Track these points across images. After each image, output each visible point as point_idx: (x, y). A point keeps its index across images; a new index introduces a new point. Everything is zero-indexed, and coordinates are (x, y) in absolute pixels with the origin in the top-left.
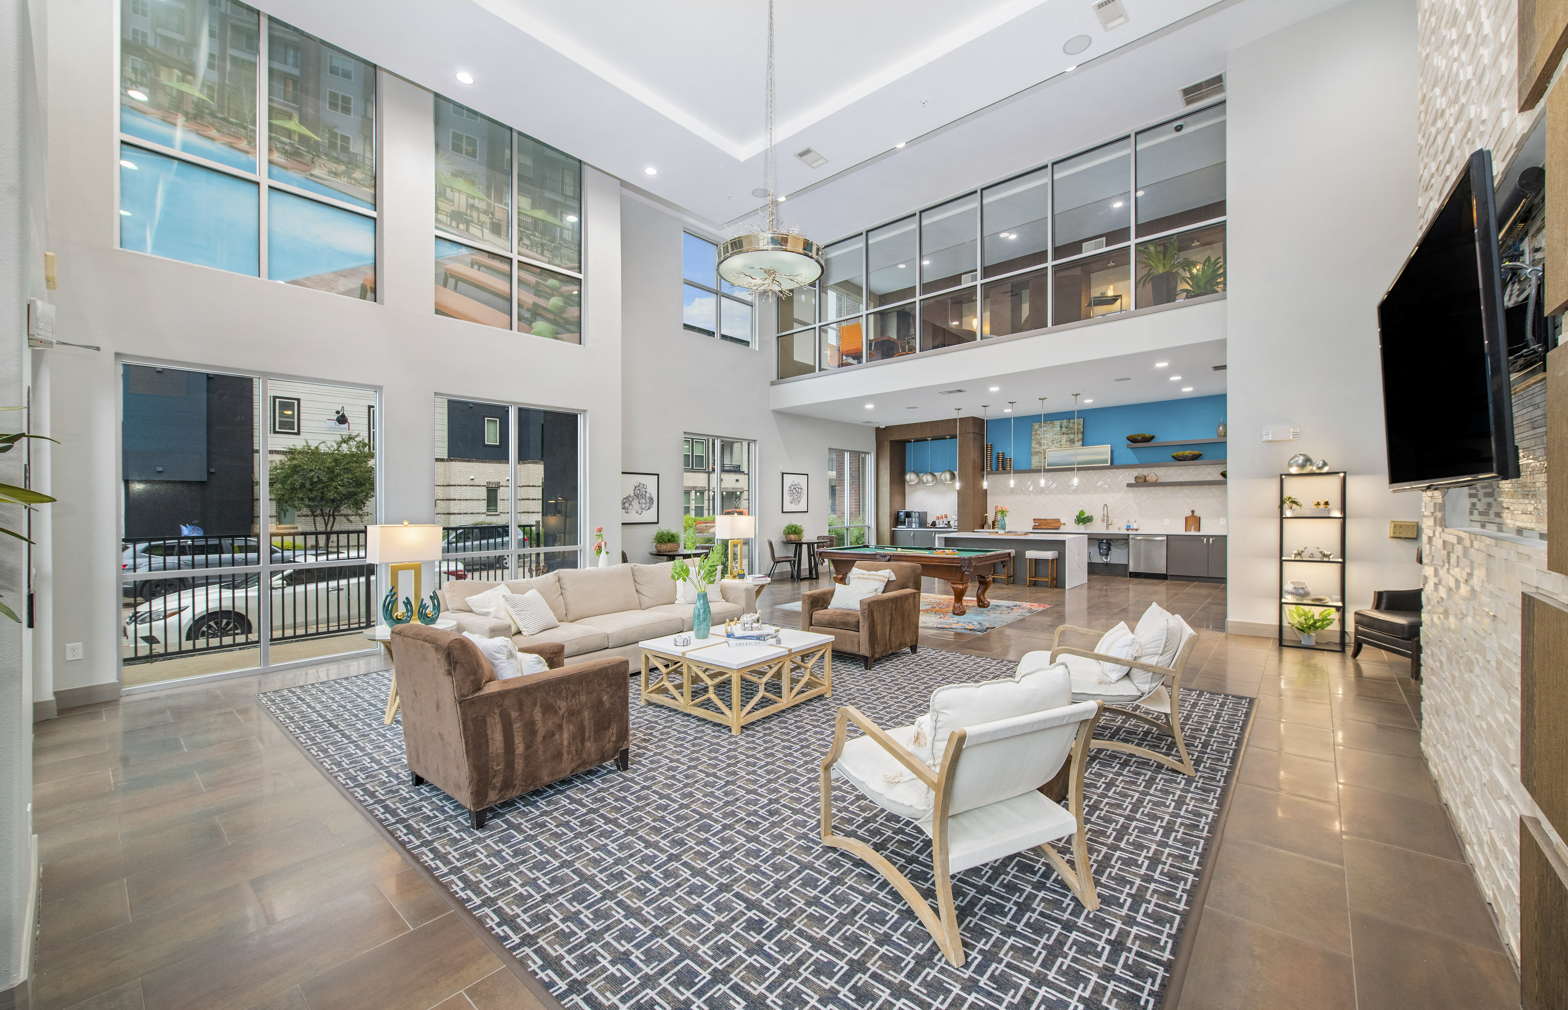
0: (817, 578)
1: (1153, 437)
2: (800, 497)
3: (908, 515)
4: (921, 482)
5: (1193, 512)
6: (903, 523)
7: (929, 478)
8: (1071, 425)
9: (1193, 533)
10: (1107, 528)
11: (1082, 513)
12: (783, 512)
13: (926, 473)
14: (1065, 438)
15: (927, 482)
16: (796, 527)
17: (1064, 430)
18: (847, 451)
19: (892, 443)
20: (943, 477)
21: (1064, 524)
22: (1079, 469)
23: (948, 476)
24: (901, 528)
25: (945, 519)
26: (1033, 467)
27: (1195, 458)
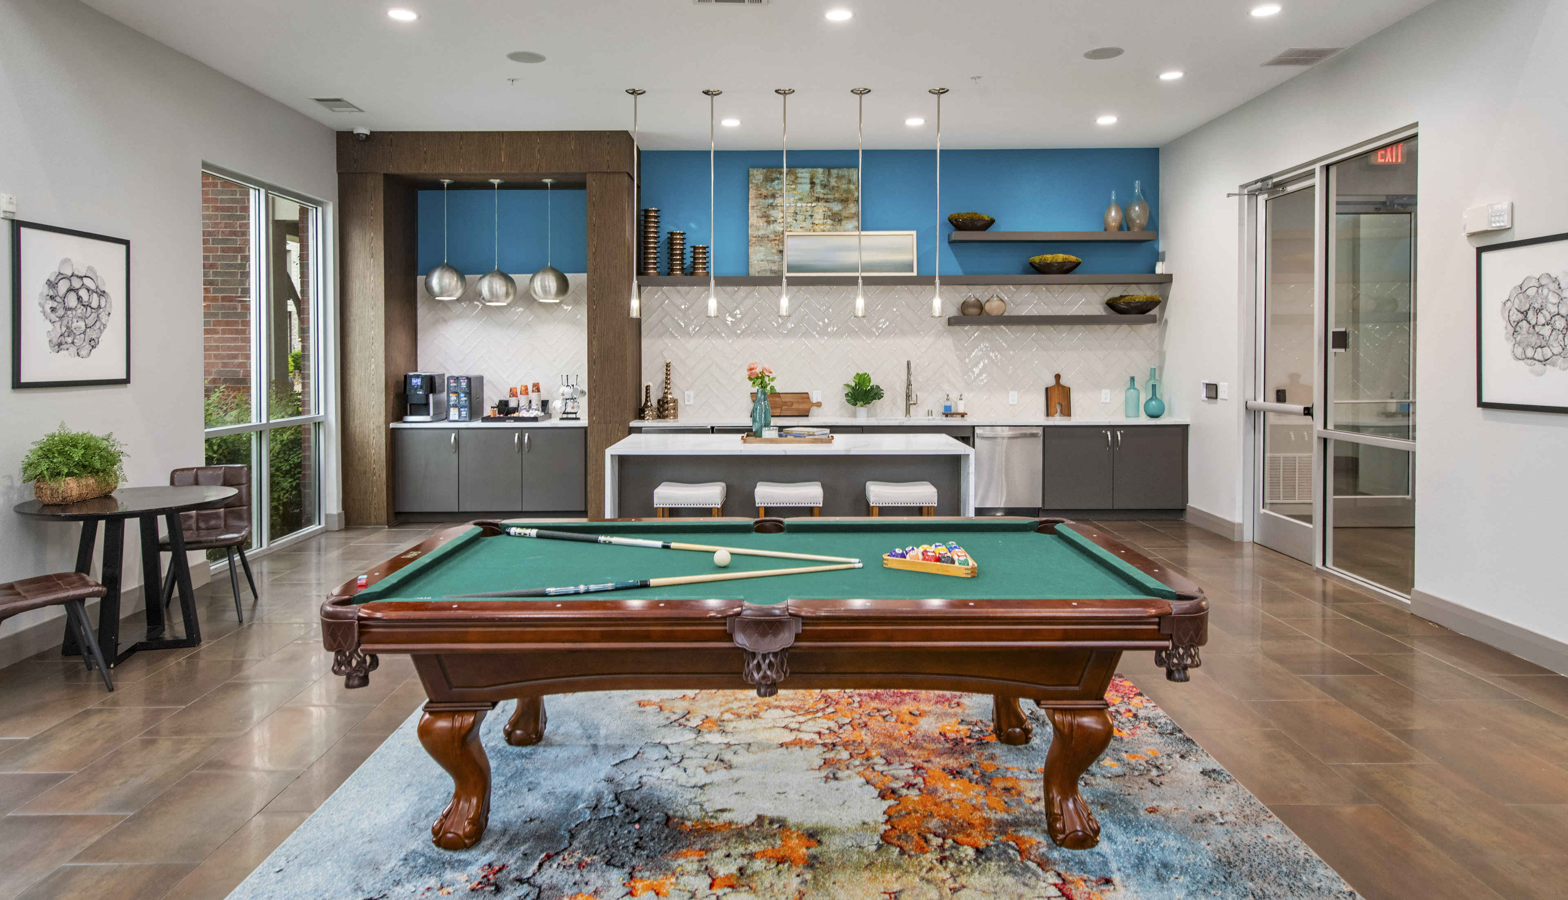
0: (192, 639)
1: (992, 222)
2: (97, 324)
3: (431, 384)
4: (471, 296)
5: (1058, 377)
6: (422, 408)
7: (499, 286)
8: (833, 182)
9: (1058, 420)
10: (908, 411)
11: (862, 379)
12: (18, 384)
13: (485, 271)
14: (820, 210)
15: (494, 296)
16: (89, 446)
17: (819, 191)
18: (260, 184)
19: (389, 179)
20: (537, 284)
21: (819, 405)
22: (868, 281)
23: (551, 282)
24: (414, 421)
25: (534, 396)
26: (754, 271)
27: (1067, 269)
